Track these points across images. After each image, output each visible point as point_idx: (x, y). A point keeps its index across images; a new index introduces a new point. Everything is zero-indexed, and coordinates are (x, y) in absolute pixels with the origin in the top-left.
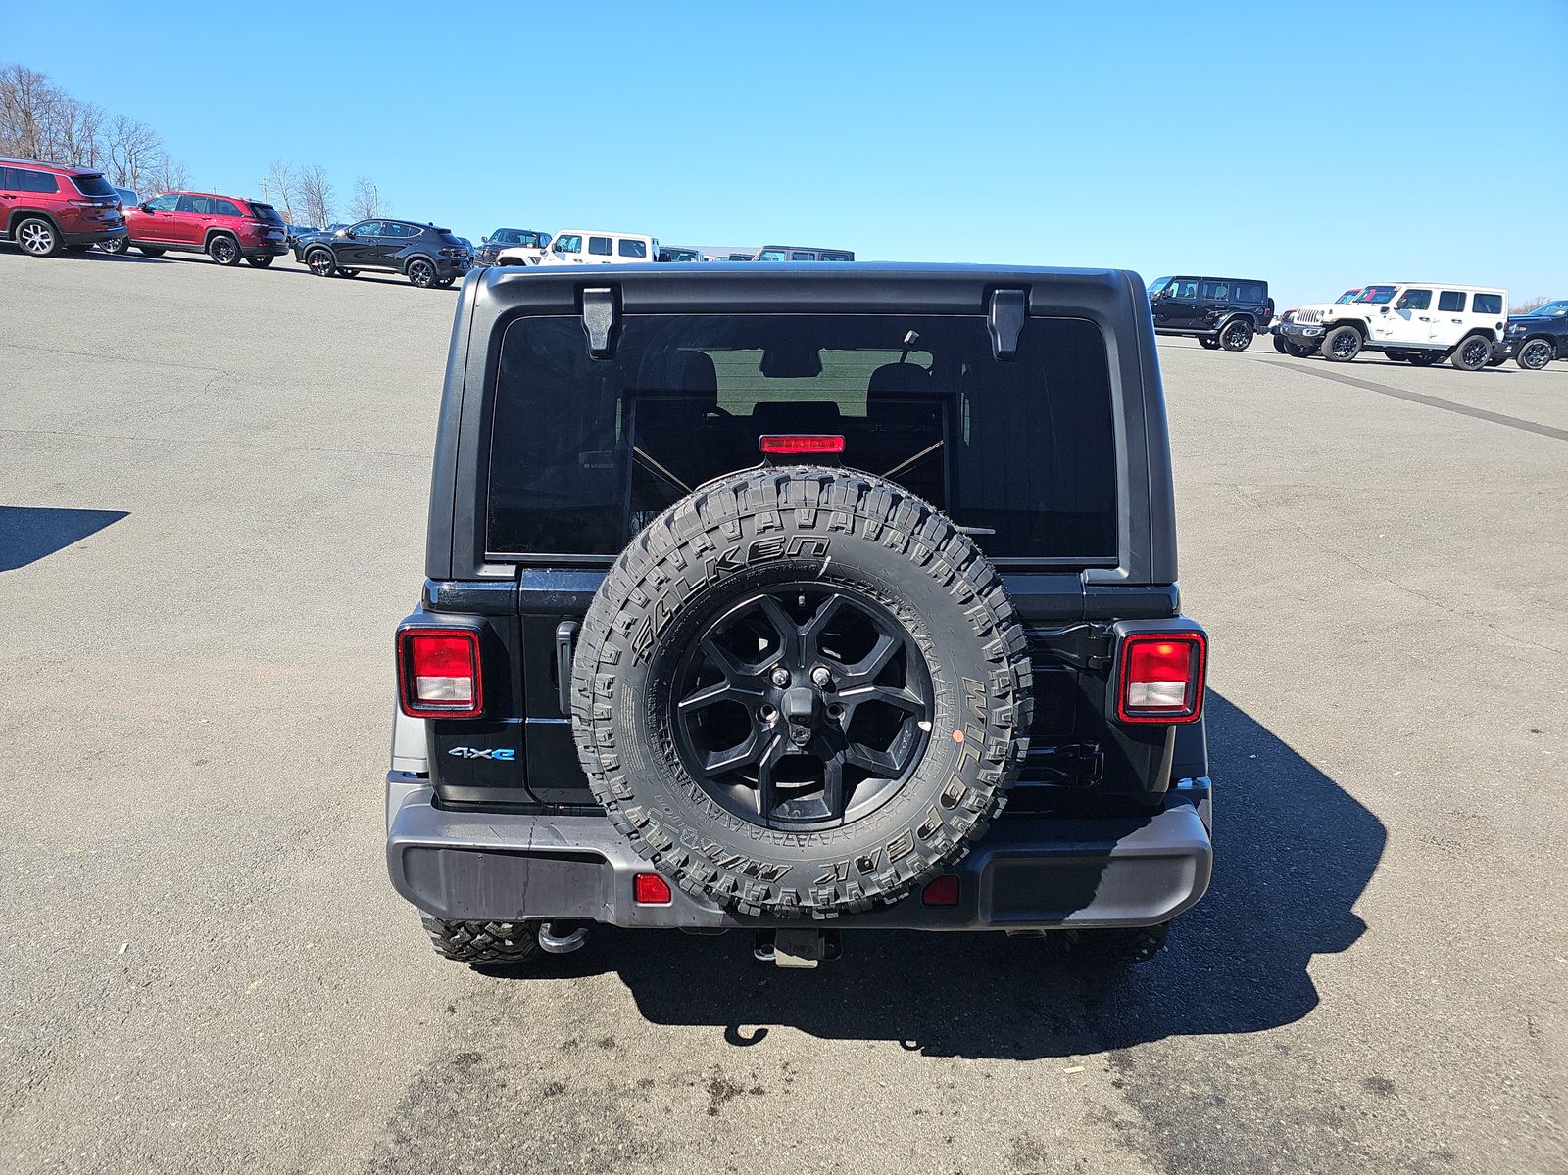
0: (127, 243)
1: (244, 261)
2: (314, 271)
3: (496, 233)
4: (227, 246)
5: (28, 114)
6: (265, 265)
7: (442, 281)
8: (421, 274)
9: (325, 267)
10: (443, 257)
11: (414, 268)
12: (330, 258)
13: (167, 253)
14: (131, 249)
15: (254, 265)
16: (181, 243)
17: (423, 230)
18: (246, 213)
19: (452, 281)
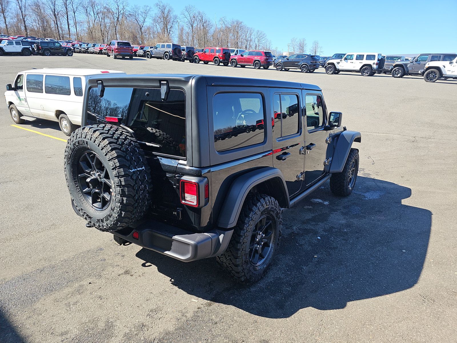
0: (237, 64)
1: (262, 67)
2: (277, 69)
3: (334, 55)
4: (258, 64)
5: (237, 32)
6: (267, 68)
7: (311, 71)
8: (304, 69)
9: (280, 68)
10: (311, 64)
11: (303, 67)
12: (282, 66)
13: (246, 67)
14: (238, 66)
15: (265, 68)
16: (248, 64)
17: (307, 56)
18: (264, 55)
19: (314, 71)
